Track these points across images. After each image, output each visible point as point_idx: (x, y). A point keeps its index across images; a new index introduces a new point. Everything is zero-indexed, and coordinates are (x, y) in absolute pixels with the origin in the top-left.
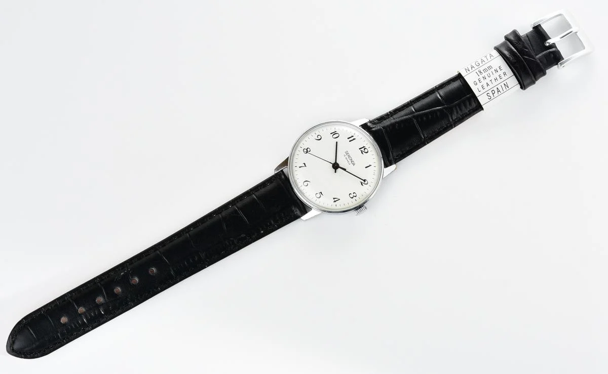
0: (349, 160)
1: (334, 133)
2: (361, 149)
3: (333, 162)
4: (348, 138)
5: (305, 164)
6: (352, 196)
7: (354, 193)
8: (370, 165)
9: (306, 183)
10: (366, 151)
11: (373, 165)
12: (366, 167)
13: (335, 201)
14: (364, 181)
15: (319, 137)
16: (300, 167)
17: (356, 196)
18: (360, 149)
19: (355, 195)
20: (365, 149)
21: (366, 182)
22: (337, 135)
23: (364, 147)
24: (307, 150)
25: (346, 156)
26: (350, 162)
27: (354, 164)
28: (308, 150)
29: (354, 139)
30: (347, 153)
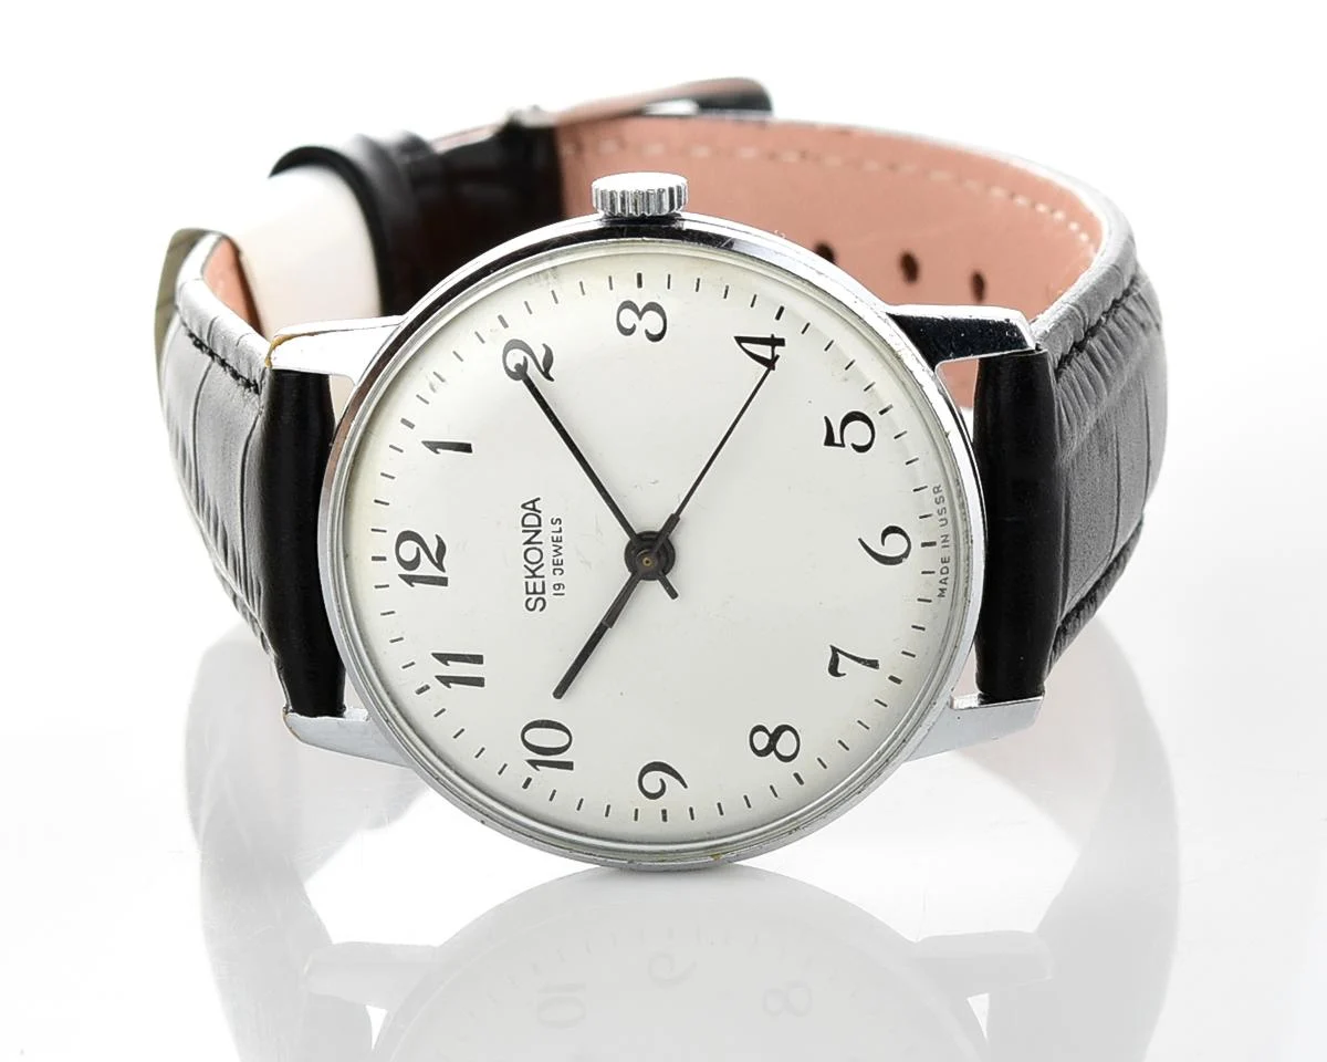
0: (548, 549)
1: (547, 758)
2: (437, 573)
3: (652, 590)
4: (479, 682)
5: (833, 670)
6: (652, 322)
7: (628, 332)
8: (434, 446)
9: (895, 546)
10: (409, 550)
11: (412, 441)
12: (467, 448)
13: (775, 342)
14: (520, 373)
15: (653, 781)
16: (873, 664)
17: (628, 305)
18: (443, 582)
19: (629, 318)
20: (415, 563)
21: (516, 357)
22: (536, 738)
23: (410, 580)
24: (771, 748)
25: (551, 580)
26: (547, 531)
27: (532, 507)
28: (762, 741)
29: (444, 658)
30: (536, 599)
